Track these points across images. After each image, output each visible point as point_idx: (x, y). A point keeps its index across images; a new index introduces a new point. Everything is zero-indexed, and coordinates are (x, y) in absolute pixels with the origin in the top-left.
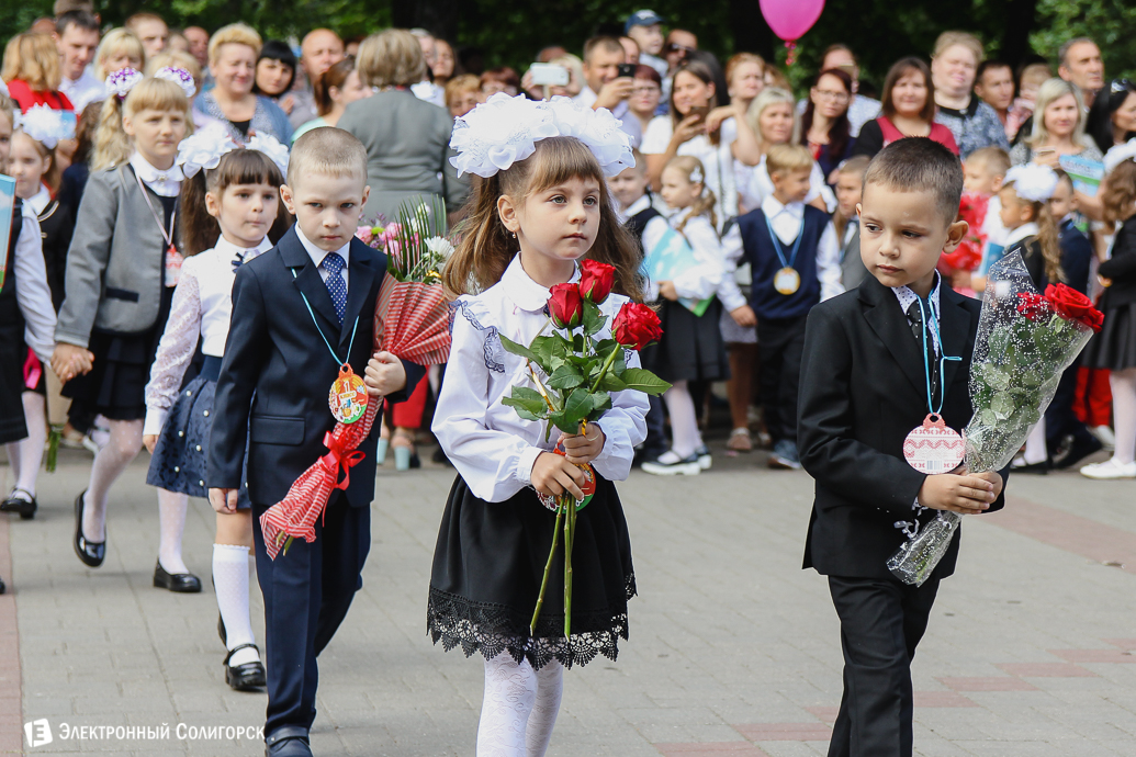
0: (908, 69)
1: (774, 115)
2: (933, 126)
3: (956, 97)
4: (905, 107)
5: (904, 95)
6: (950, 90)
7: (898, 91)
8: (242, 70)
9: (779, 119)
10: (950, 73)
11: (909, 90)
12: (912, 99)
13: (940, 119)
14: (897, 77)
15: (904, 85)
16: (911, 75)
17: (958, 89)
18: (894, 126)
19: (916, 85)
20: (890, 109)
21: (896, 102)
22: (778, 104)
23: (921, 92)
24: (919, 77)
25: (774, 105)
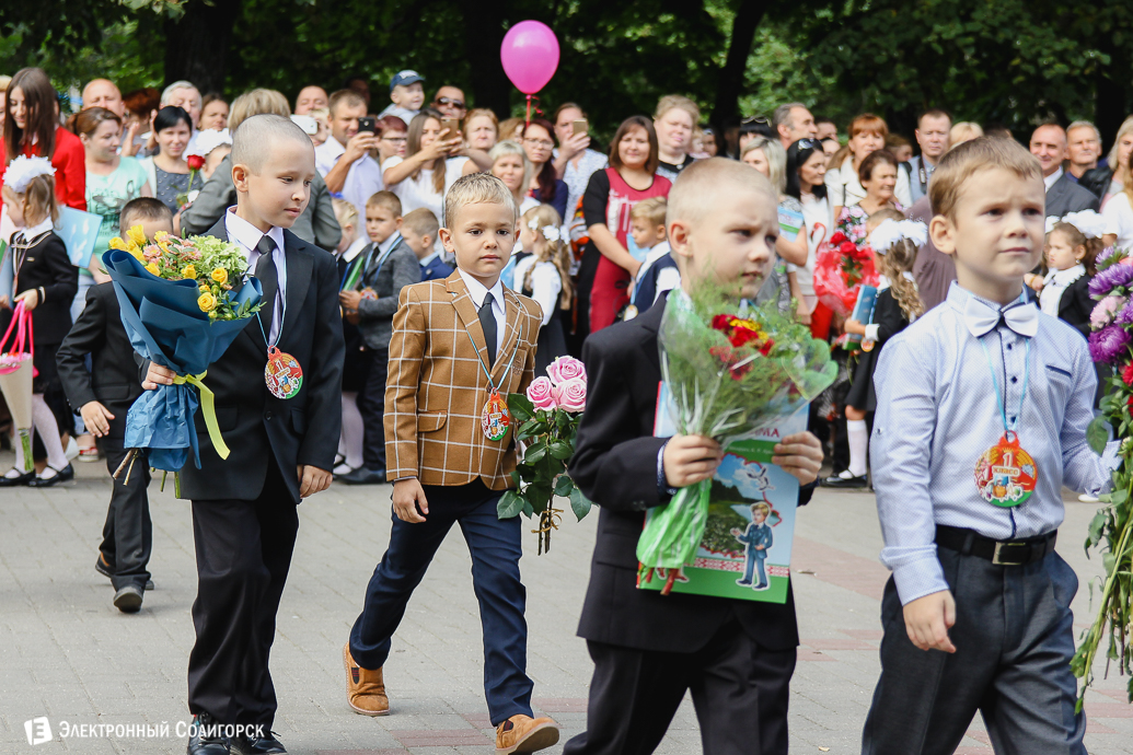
0: (634, 126)
1: (505, 165)
2: (656, 177)
3: (674, 155)
4: (629, 159)
5: (628, 148)
6: (670, 149)
7: (623, 145)
9: (509, 169)
10: (670, 134)
11: (633, 144)
12: (635, 152)
13: (661, 172)
14: (624, 132)
15: (629, 140)
16: (635, 132)
17: (676, 148)
18: (620, 176)
19: (640, 141)
20: (616, 161)
21: (622, 154)
22: (509, 155)
23: (645, 147)
24: (643, 134)
25: (505, 156)
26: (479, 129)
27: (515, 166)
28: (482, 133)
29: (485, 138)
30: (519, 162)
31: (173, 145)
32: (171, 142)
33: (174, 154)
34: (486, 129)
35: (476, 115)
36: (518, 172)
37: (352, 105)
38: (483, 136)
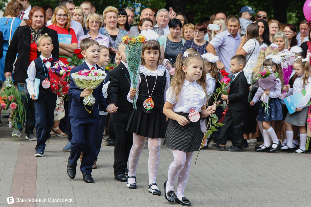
8: (112, 19)
26: (273, 27)
27: (281, 41)
28: (274, 29)
29: (275, 31)
30: (282, 40)
31: (174, 33)
32: (174, 32)
33: (174, 36)
34: (276, 27)
35: (273, 22)
36: (282, 43)
37: (233, 21)
38: (274, 30)
